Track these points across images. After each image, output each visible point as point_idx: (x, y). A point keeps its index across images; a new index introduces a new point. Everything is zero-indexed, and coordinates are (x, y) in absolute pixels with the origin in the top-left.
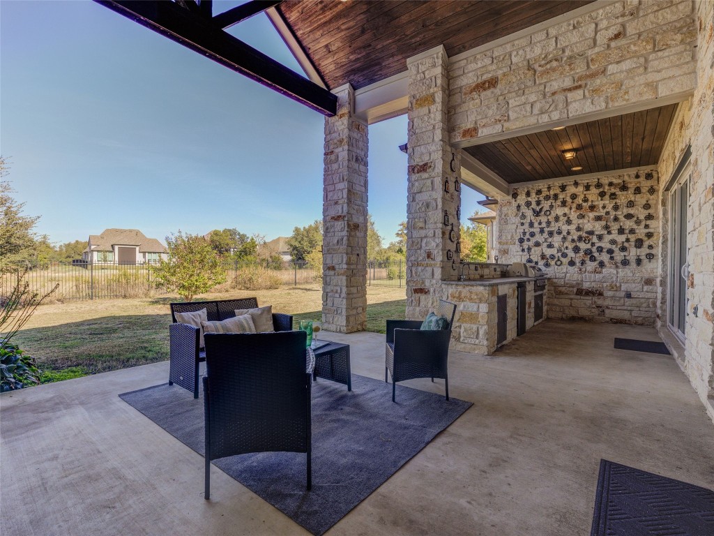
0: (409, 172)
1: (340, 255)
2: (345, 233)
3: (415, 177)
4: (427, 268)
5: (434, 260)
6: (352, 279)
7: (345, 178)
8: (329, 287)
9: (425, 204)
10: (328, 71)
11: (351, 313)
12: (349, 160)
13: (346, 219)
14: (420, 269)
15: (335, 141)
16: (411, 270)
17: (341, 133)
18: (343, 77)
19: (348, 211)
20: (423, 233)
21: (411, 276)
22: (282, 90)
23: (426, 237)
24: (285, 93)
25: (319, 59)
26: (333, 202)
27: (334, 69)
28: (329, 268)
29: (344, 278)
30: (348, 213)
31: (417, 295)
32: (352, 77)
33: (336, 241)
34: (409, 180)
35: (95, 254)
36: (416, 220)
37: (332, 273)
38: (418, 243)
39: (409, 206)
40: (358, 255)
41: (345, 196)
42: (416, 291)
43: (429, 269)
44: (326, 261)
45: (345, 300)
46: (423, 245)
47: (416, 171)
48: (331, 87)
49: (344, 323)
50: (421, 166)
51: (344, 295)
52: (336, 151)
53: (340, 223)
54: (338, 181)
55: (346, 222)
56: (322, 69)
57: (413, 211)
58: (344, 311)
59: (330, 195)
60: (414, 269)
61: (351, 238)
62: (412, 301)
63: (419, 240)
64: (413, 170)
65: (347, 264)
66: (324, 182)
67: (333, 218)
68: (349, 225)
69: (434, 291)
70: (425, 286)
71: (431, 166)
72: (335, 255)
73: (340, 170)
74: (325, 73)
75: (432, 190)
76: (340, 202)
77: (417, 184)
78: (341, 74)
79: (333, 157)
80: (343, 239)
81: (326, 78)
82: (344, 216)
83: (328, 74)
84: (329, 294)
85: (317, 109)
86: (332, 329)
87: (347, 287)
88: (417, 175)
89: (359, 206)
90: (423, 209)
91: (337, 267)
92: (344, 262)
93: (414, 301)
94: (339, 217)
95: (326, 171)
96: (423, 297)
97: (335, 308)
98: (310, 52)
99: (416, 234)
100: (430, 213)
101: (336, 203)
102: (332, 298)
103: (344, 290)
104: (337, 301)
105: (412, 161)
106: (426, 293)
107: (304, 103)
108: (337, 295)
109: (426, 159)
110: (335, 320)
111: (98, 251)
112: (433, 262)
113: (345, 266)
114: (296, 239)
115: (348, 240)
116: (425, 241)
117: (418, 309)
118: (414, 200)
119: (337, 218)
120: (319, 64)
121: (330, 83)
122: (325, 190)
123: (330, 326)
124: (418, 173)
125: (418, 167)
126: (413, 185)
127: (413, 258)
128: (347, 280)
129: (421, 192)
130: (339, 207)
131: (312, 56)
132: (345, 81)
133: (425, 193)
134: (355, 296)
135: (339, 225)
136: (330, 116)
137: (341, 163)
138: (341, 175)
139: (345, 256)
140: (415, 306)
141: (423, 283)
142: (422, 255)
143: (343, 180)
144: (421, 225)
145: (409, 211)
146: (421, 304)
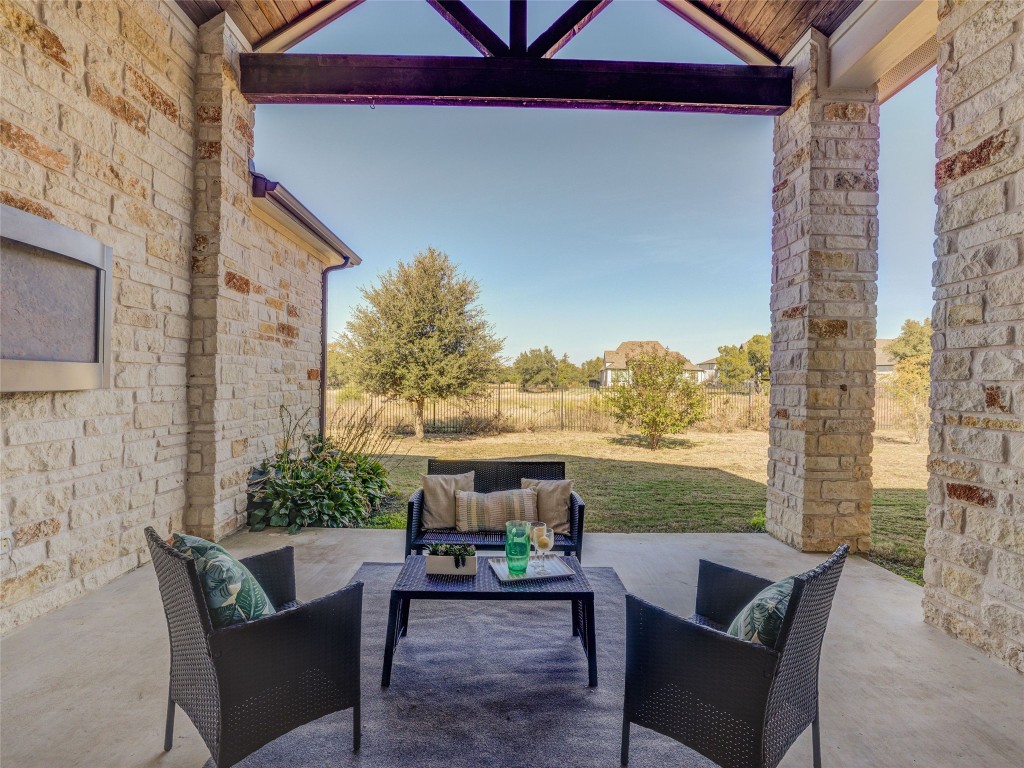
0: (939, 178)
1: (797, 387)
2: (804, 343)
3: (952, 187)
4: (988, 433)
5: (1010, 411)
6: (821, 438)
7: (806, 228)
8: (778, 451)
9: (981, 254)
10: (764, 28)
11: (818, 510)
12: (813, 190)
13: (807, 313)
14: (965, 432)
15: (790, 158)
16: (941, 435)
17: (799, 137)
18: (796, 21)
19: (812, 296)
20: (975, 334)
21: (942, 449)
22: (659, 105)
23: (985, 345)
24: (665, 108)
25: (742, 14)
26: (784, 282)
27: (773, 16)
28: (778, 413)
29: (802, 435)
30: (812, 300)
31: (959, 504)
32: (813, 13)
33: (788, 361)
34: (939, 200)
35: (609, 372)
36: (958, 301)
37: (783, 422)
38: (961, 363)
39: (938, 267)
40: (843, 388)
41: (806, 267)
42: (955, 491)
43: (994, 437)
44: (774, 400)
45: (802, 481)
46: (977, 368)
47: (957, 170)
48: (781, 55)
49: (799, 529)
50: (972, 155)
51: (800, 471)
52: (791, 177)
53: (796, 322)
54: (794, 237)
55: (807, 319)
56: (751, 30)
57: (949, 279)
58: (800, 503)
59: (782, 266)
60: (949, 431)
61: (820, 354)
62: (943, 514)
63: (966, 354)
64: (950, 170)
65: (808, 407)
66: (773, 244)
67: (785, 314)
68: (813, 326)
69: (1010, 502)
70: (982, 481)
71: (1002, 144)
72: (788, 388)
73: (798, 214)
74: (761, 33)
75: (1007, 209)
76: (798, 279)
77: (959, 205)
78: (789, 19)
79: (786, 192)
80: (800, 356)
81: (766, 42)
82: (804, 308)
83: (768, 32)
84: (779, 464)
85: (743, 111)
86: (779, 534)
87: (808, 455)
88: (961, 180)
89: (849, 281)
90: (977, 269)
91: (791, 411)
92: (803, 403)
93: (948, 517)
94: (795, 310)
95: (776, 222)
96: (974, 511)
97: (786, 495)
98: (722, 10)
99: (954, 339)
100: (1000, 277)
101: (790, 283)
102: (782, 474)
103: (802, 460)
104: (791, 480)
105: (948, 147)
106: (982, 501)
107: (711, 110)
108: (790, 470)
109: (988, 127)
110: (786, 518)
111: (612, 370)
112: (1004, 418)
113: (804, 411)
114: (907, 343)
115: (812, 356)
116: (981, 356)
117: (958, 539)
118: (952, 248)
119: (792, 314)
120: (745, 23)
121: (776, 48)
122: (776, 260)
123: (777, 528)
124: (963, 173)
125: (965, 158)
126: (948, 210)
127: (946, 403)
128: (807, 441)
129: (971, 223)
130: (795, 290)
131: (728, 16)
132: (802, 28)
133: (983, 225)
134: (831, 475)
135: (796, 325)
136: (779, 112)
137: (799, 202)
138: (800, 222)
139: (804, 389)
140: (951, 528)
141: (975, 472)
142: (972, 395)
143: (803, 234)
144: (973, 312)
145: (938, 280)
146: (968, 529)
